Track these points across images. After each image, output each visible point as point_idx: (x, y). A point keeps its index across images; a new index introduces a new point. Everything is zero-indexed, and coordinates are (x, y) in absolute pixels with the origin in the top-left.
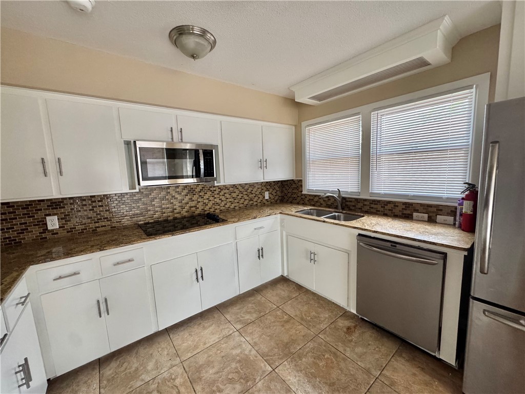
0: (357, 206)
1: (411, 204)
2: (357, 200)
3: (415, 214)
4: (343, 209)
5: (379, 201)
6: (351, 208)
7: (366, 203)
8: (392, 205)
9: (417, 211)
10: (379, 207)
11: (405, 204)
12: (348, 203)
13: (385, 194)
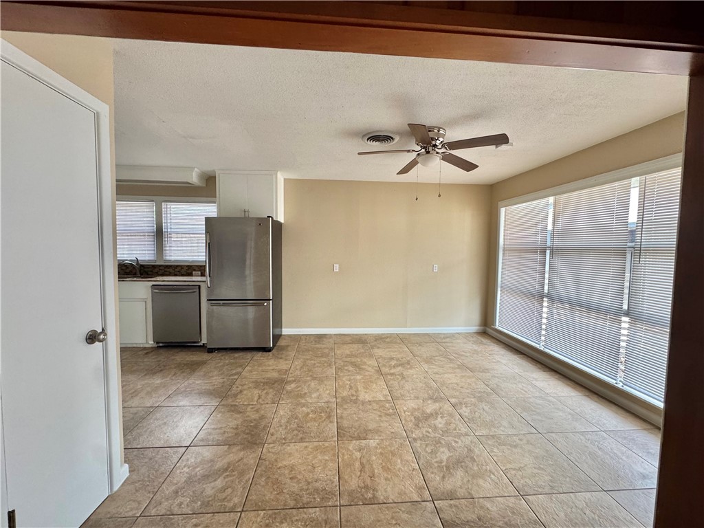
0: (154, 271)
1: (191, 266)
2: (153, 266)
3: (194, 272)
4: (141, 274)
5: (171, 266)
6: (149, 273)
7: (161, 268)
8: (180, 268)
9: (195, 270)
10: (171, 270)
11: (188, 266)
12: (145, 270)
13: (175, 261)
